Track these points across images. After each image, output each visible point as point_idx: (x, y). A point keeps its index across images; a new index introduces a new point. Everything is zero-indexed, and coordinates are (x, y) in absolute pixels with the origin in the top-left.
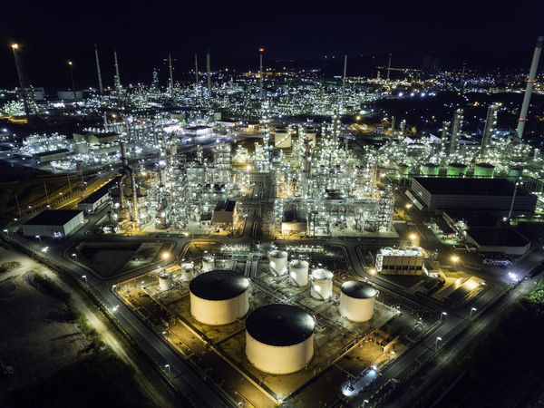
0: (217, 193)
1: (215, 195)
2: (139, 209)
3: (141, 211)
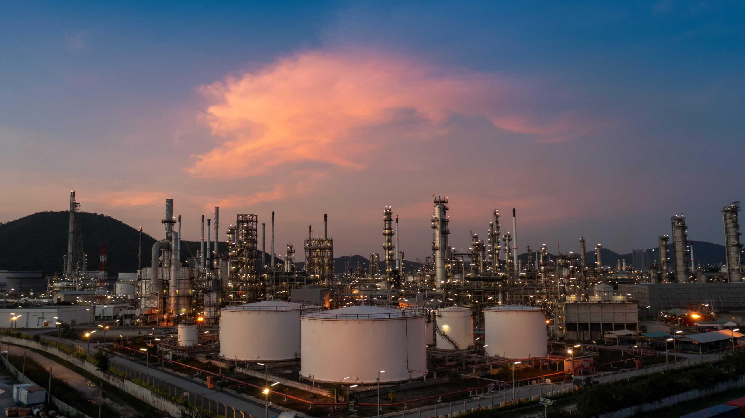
2: (178, 297)
3: (181, 302)
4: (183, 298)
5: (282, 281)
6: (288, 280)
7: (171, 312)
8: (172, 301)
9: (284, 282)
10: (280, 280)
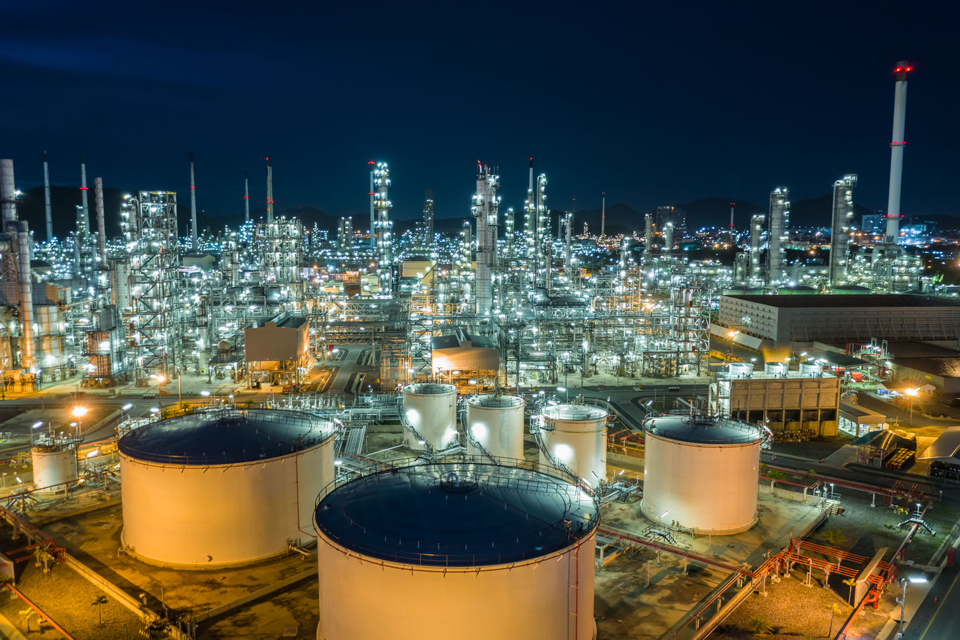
0: (260, 303)
1: (253, 308)
2: (38, 338)
3: (45, 345)
4: (47, 338)
5: (224, 304)
6: (235, 303)
7: (28, 365)
8: (29, 346)
9: (229, 305)
10: (222, 303)
